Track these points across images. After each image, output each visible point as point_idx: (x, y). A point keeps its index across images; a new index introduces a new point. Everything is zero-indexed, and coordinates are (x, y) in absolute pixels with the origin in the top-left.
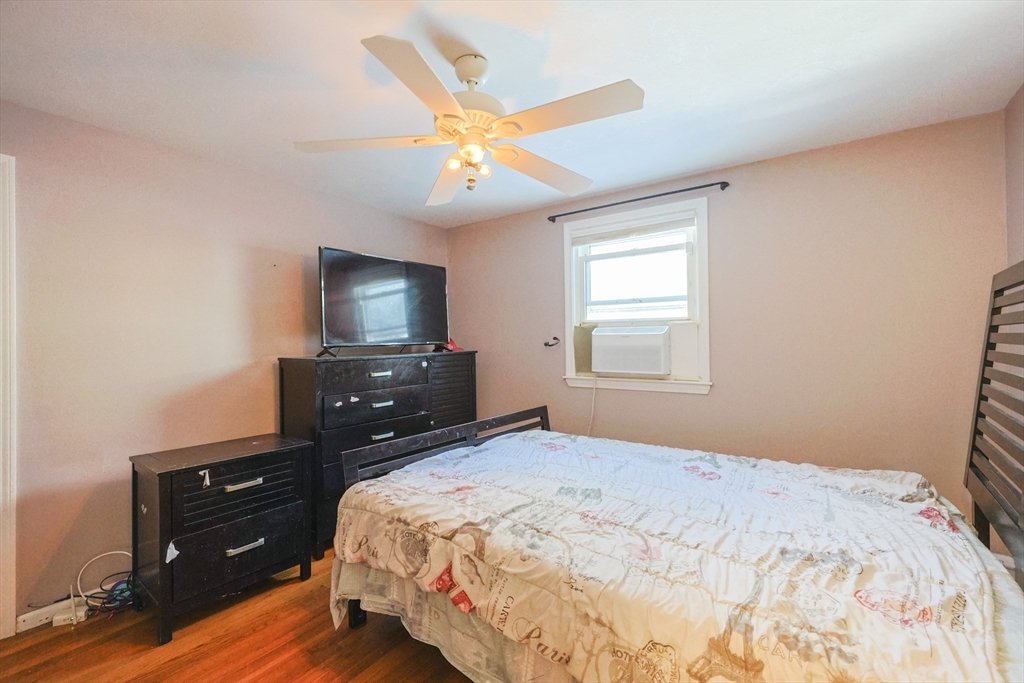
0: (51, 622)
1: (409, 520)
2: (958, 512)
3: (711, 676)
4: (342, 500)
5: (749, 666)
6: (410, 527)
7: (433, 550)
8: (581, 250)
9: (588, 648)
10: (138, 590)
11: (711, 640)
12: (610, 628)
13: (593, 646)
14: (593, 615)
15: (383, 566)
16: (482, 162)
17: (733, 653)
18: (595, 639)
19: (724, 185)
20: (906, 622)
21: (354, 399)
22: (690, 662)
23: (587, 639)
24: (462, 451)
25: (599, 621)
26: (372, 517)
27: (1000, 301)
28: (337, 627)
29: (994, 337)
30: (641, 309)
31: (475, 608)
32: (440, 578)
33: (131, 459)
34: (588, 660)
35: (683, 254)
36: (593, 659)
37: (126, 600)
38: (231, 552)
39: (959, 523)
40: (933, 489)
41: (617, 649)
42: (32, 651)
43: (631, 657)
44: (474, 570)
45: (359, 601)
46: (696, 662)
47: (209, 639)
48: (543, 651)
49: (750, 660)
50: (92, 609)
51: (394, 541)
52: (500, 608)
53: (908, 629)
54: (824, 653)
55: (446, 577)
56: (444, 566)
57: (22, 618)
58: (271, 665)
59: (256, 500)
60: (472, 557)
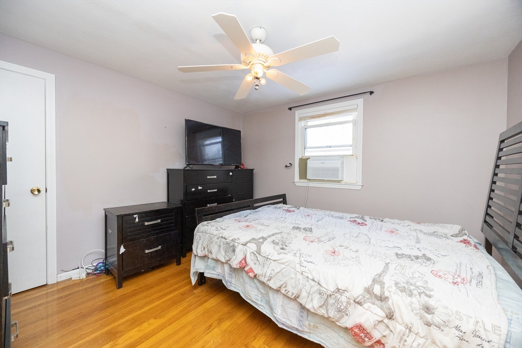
0: (71, 278)
1: (226, 238)
2: (478, 242)
3: (365, 303)
4: (196, 229)
5: (383, 299)
6: (227, 240)
7: (237, 250)
8: (303, 123)
9: (308, 291)
10: (107, 267)
11: (365, 288)
12: (318, 283)
13: (310, 291)
14: (311, 277)
15: (215, 257)
16: (262, 77)
17: (375, 293)
18: (311, 288)
19: (371, 93)
20: (455, 283)
21: (200, 188)
22: (355, 297)
23: (308, 287)
24: (248, 211)
25: (313, 280)
26: (210, 236)
27: (503, 145)
28: (193, 284)
29: (499, 162)
30: (330, 151)
31: (256, 275)
32: (241, 262)
33: (104, 209)
34: (308, 297)
35: (350, 125)
36: (310, 296)
37: (102, 270)
38: (147, 251)
39: (478, 246)
40: (466, 232)
41: (321, 292)
42: (64, 289)
43: (328, 295)
44: (256, 259)
45: (203, 273)
46: (358, 297)
47: (138, 287)
48: (287, 293)
49: (383, 297)
50: (88, 274)
51: (220, 246)
52: (268, 274)
53: (456, 286)
54: (417, 294)
55: (243, 262)
56: (242, 257)
57: (59, 275)
58: (164, 299)
59: (158, 229)
60: (255, 253)
